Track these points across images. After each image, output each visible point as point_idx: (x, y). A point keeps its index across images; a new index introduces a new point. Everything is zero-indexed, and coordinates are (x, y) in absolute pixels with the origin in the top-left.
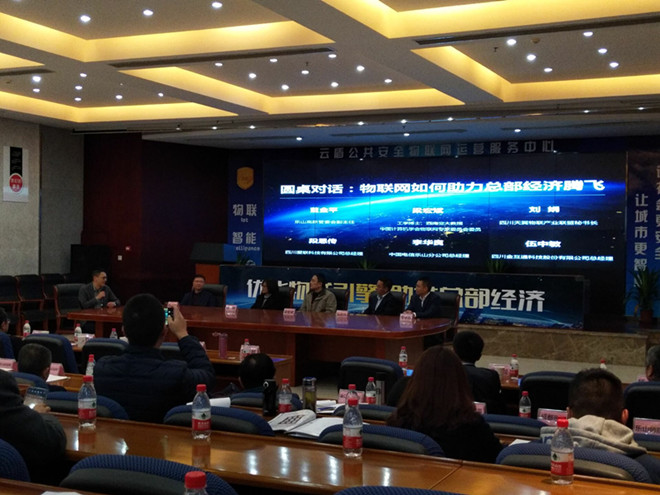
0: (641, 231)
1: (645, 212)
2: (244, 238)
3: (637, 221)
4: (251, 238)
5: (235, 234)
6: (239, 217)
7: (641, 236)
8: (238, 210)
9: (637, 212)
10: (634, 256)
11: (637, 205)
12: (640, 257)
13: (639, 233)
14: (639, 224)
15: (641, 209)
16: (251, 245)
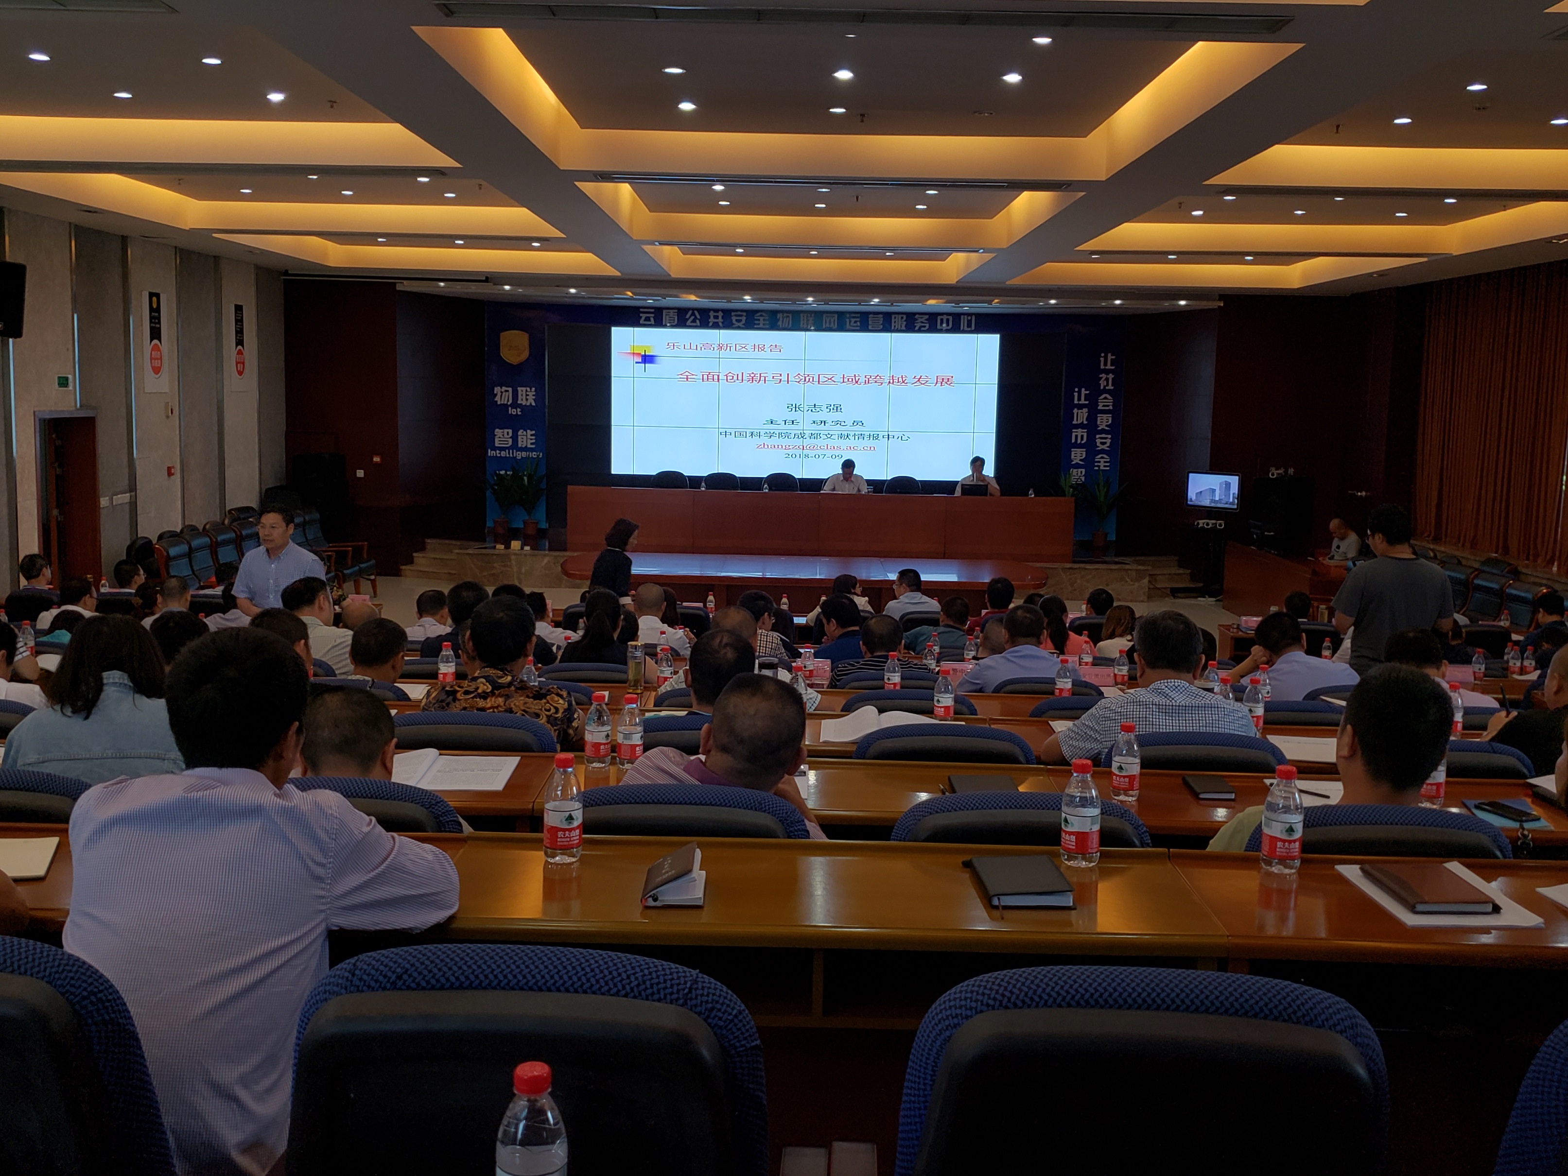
0: (1081, 434)
1: (1085, 410)
2: (515, 438)
3: (1075, 422)
4: (527, 438)
5: (498, 432)
6: (506, 406)
7: (1079, 442)
8: (502, 395)
9: (1075, 411)
10: (1071, 466)
11: (1076, 402)
12: (1077, 466)
13: (1076, 436)
14: (1077, 426)
15: (1080, 407)
16: (526, 449)
